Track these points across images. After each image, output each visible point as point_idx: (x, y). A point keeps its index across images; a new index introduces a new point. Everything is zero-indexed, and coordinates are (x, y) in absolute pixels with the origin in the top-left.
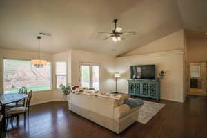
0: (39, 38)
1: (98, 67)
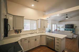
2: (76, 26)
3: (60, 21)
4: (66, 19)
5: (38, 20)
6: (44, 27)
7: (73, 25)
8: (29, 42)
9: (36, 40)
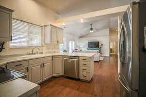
2: (102, 45)
3: (81, 36)
4: (91, 31)
5: (45, 26)
6: (58, 42)
7: (98, 42)
8: (28, 71)
9: (43, 66)
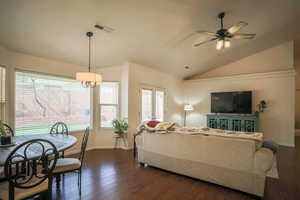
0: (90, 34)
1: (162, 93)
2: (263, 103)
